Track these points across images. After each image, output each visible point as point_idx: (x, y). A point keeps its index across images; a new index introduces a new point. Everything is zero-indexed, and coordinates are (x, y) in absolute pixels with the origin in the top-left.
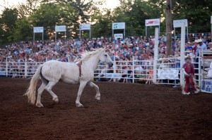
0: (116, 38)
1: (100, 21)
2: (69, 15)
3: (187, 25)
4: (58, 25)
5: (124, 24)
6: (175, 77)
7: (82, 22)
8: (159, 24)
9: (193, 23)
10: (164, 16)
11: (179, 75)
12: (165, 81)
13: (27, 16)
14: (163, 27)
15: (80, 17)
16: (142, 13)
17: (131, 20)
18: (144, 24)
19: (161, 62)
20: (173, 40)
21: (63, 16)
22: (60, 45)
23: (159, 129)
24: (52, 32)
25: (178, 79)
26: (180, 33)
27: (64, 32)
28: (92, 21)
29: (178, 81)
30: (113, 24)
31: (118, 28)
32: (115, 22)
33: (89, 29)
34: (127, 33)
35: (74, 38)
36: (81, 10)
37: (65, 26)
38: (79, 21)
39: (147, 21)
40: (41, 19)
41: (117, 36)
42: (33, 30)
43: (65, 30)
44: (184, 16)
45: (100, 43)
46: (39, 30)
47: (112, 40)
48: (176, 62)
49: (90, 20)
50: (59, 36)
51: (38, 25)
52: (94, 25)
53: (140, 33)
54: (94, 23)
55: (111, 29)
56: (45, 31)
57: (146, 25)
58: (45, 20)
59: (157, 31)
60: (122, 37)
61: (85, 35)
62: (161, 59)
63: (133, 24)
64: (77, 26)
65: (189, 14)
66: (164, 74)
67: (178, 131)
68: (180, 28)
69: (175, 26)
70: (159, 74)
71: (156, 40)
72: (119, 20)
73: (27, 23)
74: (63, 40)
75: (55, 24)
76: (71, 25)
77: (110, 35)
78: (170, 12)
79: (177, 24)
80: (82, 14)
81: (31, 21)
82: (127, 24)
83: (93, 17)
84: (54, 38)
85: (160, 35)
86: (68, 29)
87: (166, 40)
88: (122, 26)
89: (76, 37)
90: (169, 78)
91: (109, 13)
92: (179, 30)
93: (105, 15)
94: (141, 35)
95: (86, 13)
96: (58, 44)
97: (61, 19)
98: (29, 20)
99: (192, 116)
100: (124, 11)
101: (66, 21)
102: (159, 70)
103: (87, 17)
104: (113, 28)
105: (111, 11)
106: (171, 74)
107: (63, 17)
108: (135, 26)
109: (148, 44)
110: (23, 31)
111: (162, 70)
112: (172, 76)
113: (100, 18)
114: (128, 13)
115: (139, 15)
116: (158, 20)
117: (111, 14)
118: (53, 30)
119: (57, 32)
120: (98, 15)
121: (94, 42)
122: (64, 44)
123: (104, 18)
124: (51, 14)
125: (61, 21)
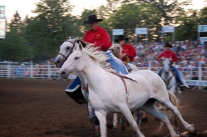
0: (202, 42)
1: (185, 23)
2: (150, 16)
4: (139, 27)
7: (165, 24)
13: (107, 18)
15: (163, 19)
21: (145, 17)
22: (140, 49)
24: (132, 34)
27: (144, 35)
28: (176, 23)
30: (199, 26)
31: (205, 31)
32: (201, 24)
33: (173, 31)
35: (156, 41)
36: (164, 11)
37: (146, 29)
38: (162, 23)
40: (122, 21)
42: (112, 32)
43: (147, 33)
45: (184, 47)
46: (118, 32)
47: (198, 44)
49: (174, 21)
50: (140, 39)
51: (118, 27)
52: (178, 27)
54: (178, 25)
55: (197, 32)
56: (125, 33)
58: (126, 22)
61: (168, 38)
64: (160, 28)
72: (206, 21)
74: (144, 43)
75: (135, 27)
76: (153, 27)
77: (196, 38)
80: (164, 15)
81: (110, 23)
83: (178, 18)
84: (133, 41)
86: (149, 32)
89: (158, 40)
91: (195, 13)
93: (191, 16)
95: (169, 14)
96: (138, 47)
97: (143, 21)
98: (109, 21)
103: (170, 19)
104: (199, 31)
105: (198, 12)
113: (184, 19)
117: (197, 15)
118: (133, 32)
119: (138, 35)
120: (183, 16)
121: (178, 45)
122: (145, 48)
123: (189, 20)
124: (132, 16)
125: (142, 23)
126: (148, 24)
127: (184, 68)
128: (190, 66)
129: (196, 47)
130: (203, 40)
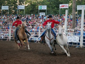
0: (41, 15)
1: (31, 4)
4: (4, 5)
5: (46, 6)
6: (77, 41)
7: (19, 4)
10: (71, 2)
11: (80, 40)
14: (70, 9)
15: (18, 1)
17: (50, 4)
19: (68, 31)
20: (77, 18)
22: (4, 18)
25: (79, 42)
26: (81, 13)
28: (26, 4)
30: (39, 6)
31: (42, 9)
32: (41, 5)
33: (24, 9)
35: (14, 14)
37: (8, 7)
39: (61, 5)
41: (41, 14)
43: (8, 9)
44: (84, 3)
45: (30, 18)
49: (24, 3)
52: (27, 6)
53: (56, 13)
55: (38, 9)
57: (60, 8)
60: (44, 15)
62: (68, 29)
63: (52, 7)
64: (16, 6)
66: (70, 39)
68: (81, 10)
69: (78, 9)
71: (66, 17)
72: (43, 4)
74: (6, 15)
75: (1, 5)
76: (12, 6)
77: (37, 13)
82: (48, 7)
85: (68, 14)
86: (10, 9)
87: (72, 18)
88: (45, 8)
89: (15, 14)
90: (73, 41)
94: (57, 13)
101: (8, 3)
102: (67, 36)
104: (39, 9)
106: (75, 39)
107: (7, 0)
108: (53, 8)
109: (61, 20)
111: (69, 36)
112: (75, 40)
113: (31, 2)
115: (56, 1)
119: (3, 10)
121: (27, 17)
122: (7, 18)
123: (33, 2)
125: (6, 3)
127: (30, 30)
128: (34, 29)
129: (37, 18)
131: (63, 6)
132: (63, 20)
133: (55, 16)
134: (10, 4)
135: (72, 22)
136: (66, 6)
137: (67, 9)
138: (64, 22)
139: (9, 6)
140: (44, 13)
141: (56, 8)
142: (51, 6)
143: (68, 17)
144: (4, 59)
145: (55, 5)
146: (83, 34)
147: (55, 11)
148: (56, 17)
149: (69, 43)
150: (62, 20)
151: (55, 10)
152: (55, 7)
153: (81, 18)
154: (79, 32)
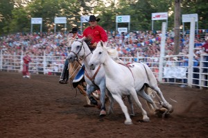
0: (120, 33)
1: (104, 13)
2: (70, 5)
3: (197, 20)
4: (58, 16)
5: (129, 17)
6: (182, 76)
7: (84, 14)
8: (166, 18)
9: (204, 18)
10: (173, 10)
11: (187, 74)
12: (172, 80)
13: (25, 6)
14: (170, 21)
15: (82, 9)
16: (148, 6)
17: (136, 13)
18: (150, 18)
19: (167, 59)
20: (182, 35)
22: (59, 38)
23: (163, 132)
24: (51, 23)
26: (189, 28)
27: (64, 24)
28: (95, 13)
29: (185, 81)
30: (117, 17)
31: (122, 21)
32: (119, 15)
34: (132, 27)
36: (83, 1)
37: (65, 18)
38: (81, 13)
39: (154, 15)
40: (40, 9)
41: (121, 30)
42: (30, 21)
43: (65, 22)
44: (194, 10)
46: (37, 21)
47: (116, 34)
48: (184, 60)
49: (92, 11)
50: (59, 28)
51: (36, 15)
53: (145, 28)
54: (97, 15)
55: (115, 22)
56: (43, 22)
57: (153, 19)
58: (44, 10)
59: (164, 26)
60: (126, 31)
62: (167, 56)
63: (139, 18)
64: (79, 18)
65: (200, 8)
66: (170, 72)
67: (185, 135)
68: (189, 23)
69: (184, 21)
70: (165, 73)
71: (163, 36)
72: (123, 12)
73: (24, 13)
74: (63, 32)
75: (54, 16)
76: (72, 16)
77: (114, 28)
78: (179, 5)
79: (186, 18)
80: (83, 5)
81: (29, 11)
82: (132, 18)
83: (96, 8)
84: (53, 31)
85: (168, 30)
86: (68, 21)
87: (173, 35)
88: (126, 19)
90: (176, 77)
91: (113, 4)
92: (188, 25)
93: (109, 7)
95: (88, 4)
96: (57, 37)
97: (62, 10)
98: (27, 10)
99: (200, 118)
100: (129, 4)
102: (165, 68)
103: (89, 9)
104: (117, 22)
105: (116, 2)
106: (179, 72)
107: (63, 7)
108: (140, 20)
109: (154, 40)
110: (20, 21)
111: (169, 68)
112: (179, 75)
113: (103, 10)
114: (133, 6)
115: (145, 8)
116: (165, 13)
117: (115, 6)
118: (52, 21)
119: (57, 24)
120: (101, 6)
122: (64, 37)
123: (107, 11)
124: (50, 4)
125: (61, 12)
126: (67, 14)
129: (114, 37)
130: (120, 30)
131: (159, 16)
132: (159, 39)
133: (144, 33)
134: (68, 13)
135: (173, 43)
136: (164, 16)
137: (164, 21)
138: (160, 43)
139: (67, 17)
140: (126, 28)
141: (146, 20)
142: (137, 15)
143: (167, 35)
144: (59, 107)
145: (144, 15)
146: (193, 63)
147: (145, 25)
148: (146, 34)
149: (168, 80)
150: (157, 40)
151: (145, 23)
152: (144, 17)
153: (189, 36)
154: (186, 60)
